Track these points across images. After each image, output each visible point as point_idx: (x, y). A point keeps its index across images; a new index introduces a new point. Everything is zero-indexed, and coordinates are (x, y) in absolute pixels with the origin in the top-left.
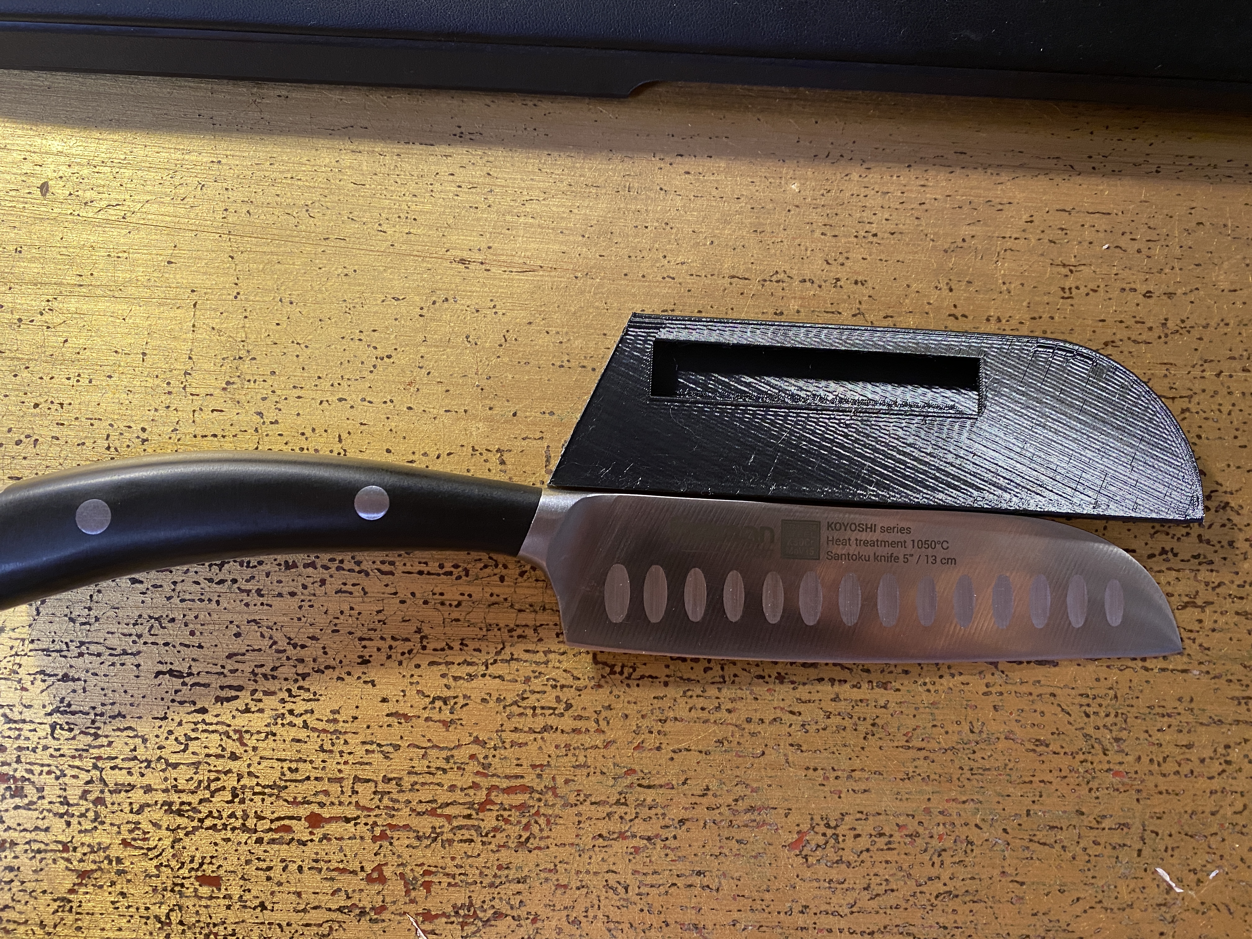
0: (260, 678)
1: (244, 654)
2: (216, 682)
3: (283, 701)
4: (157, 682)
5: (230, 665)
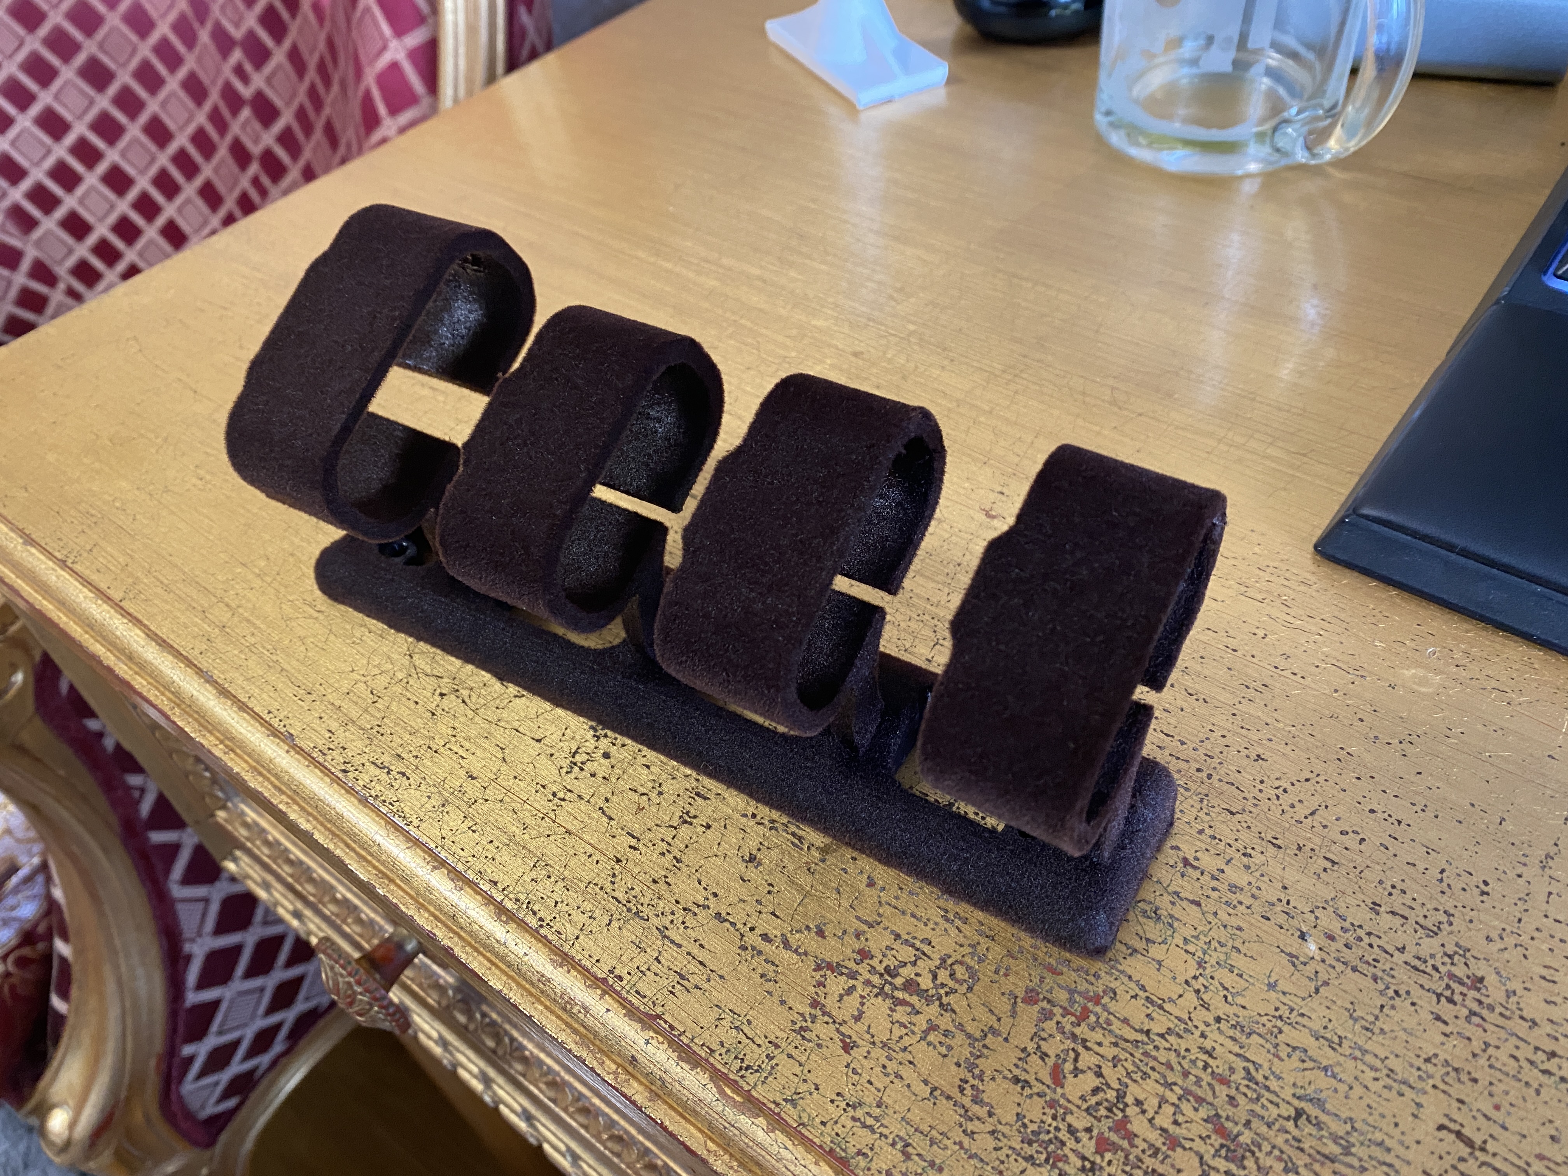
4: (1439, 1135)
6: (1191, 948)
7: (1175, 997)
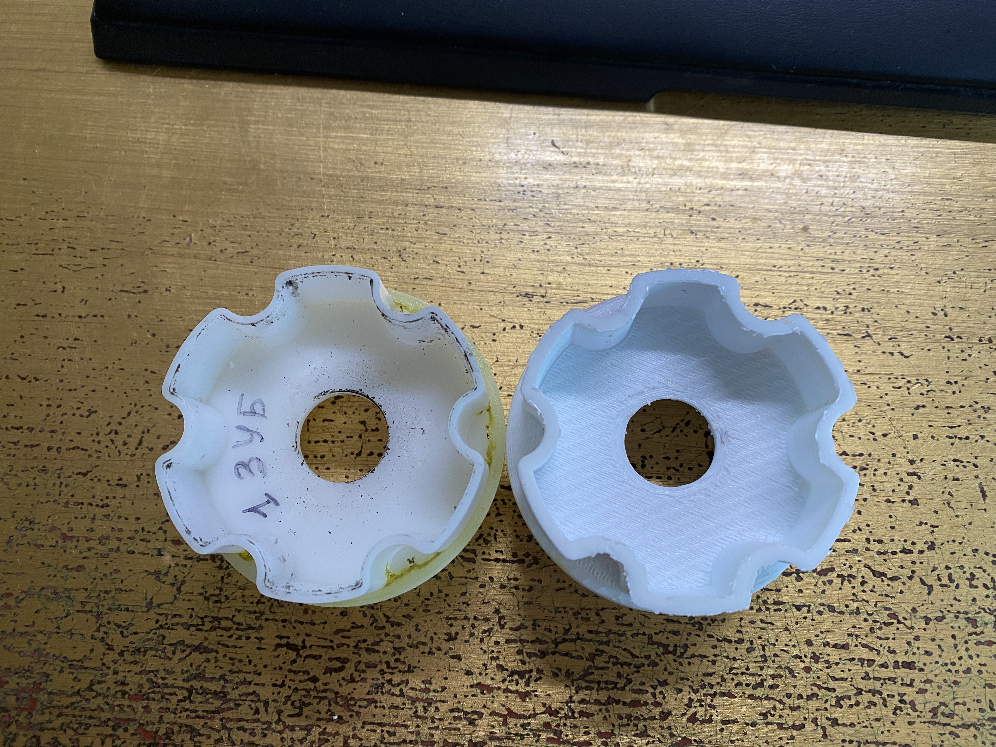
0: (363, 652)
1: (349, 631)
2: (327, 654)
3: (382, 672)
4: (276, 654)
5: (338, 639)
6: (87, 608)
7: (88, 653)
